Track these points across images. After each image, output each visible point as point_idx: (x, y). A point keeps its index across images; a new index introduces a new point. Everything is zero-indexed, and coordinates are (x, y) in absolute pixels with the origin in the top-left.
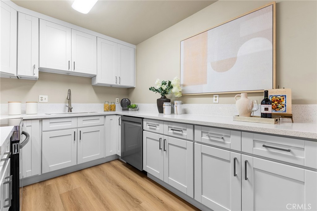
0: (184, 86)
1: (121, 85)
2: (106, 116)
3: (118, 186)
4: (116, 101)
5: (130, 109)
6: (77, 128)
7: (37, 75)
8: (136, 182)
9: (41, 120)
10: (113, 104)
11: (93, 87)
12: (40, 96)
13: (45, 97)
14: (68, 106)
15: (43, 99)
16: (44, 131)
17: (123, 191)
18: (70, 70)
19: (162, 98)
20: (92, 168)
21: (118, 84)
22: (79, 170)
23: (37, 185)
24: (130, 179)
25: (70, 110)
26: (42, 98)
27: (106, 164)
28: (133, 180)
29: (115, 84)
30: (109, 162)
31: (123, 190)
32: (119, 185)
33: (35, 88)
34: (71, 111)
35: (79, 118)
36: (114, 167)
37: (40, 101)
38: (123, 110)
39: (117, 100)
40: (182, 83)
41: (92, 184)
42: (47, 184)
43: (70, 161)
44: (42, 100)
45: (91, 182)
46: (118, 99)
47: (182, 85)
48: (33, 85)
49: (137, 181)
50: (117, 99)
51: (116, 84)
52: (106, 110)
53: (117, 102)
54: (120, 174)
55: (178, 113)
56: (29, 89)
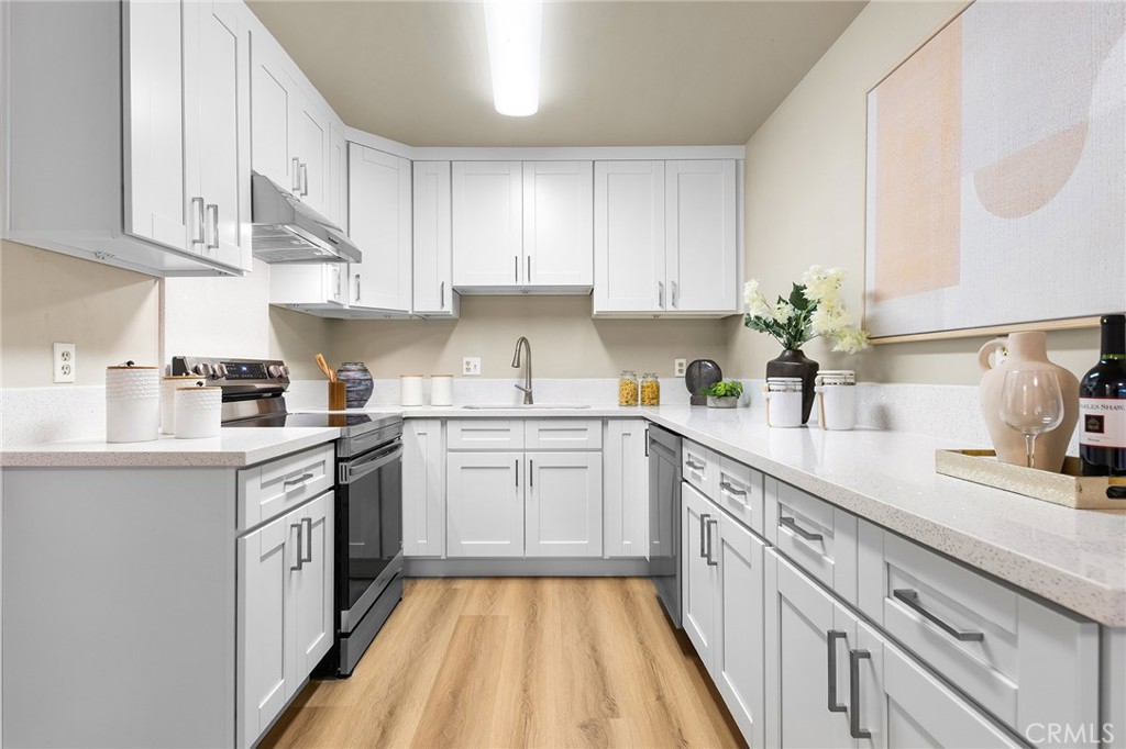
0: (876, 298)
1: (680, 309)
2: (610, 422)
3: (594, 649)
4: (677, 368)
5: (709, 400)
6: (525, 450)
7: (449, 308)
8: (653, 660)
9: (444, 420)
10: (649, 379)
11: (595, 324)
12: (465, 359)
13: (476, 361)
14: (524, 387)
15: (471, 366)
16: (451, 451)
17: (595, 667)
18: (519, 283)
19: (782, 358)
20: (566, 581)
21: (668, 309)
22: (532, 575)
23: (436, 582)
24: (642, 643)
25: (529, 398)
26: (468, 363)
27: (612, 581)
28: (646, 652)
29: (656, 308)
30: (623, 578)
31: (597, 663)
32: (598, 648)
33: (456, 341)
34: (531, 402)
35: (528, 423)
36: (627, 598)
37: (465, 373)
38: (692, 404)
39: (681, 365)
40: (871, 287)
41: (538, 619)
42: (454, 586)
43: (508, 542)
44: (468, 369)
45: (539, 614)
46: (683, 361)
47: (871, 295)
48: (451, 332)
49: (658, 658)
50: (677, 361)
51: (660, 309)
52: (624, 400)
53: (681, 371)
54: (626, 620)
55: (827, 425)
56: (443, 343)
